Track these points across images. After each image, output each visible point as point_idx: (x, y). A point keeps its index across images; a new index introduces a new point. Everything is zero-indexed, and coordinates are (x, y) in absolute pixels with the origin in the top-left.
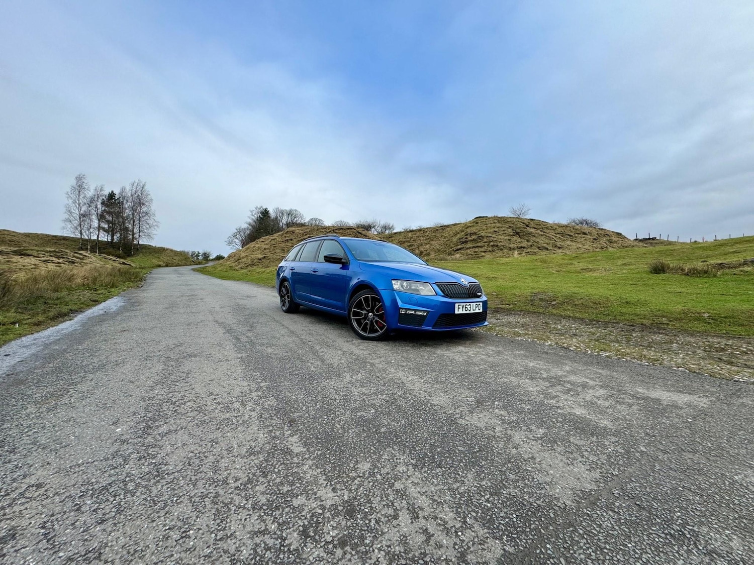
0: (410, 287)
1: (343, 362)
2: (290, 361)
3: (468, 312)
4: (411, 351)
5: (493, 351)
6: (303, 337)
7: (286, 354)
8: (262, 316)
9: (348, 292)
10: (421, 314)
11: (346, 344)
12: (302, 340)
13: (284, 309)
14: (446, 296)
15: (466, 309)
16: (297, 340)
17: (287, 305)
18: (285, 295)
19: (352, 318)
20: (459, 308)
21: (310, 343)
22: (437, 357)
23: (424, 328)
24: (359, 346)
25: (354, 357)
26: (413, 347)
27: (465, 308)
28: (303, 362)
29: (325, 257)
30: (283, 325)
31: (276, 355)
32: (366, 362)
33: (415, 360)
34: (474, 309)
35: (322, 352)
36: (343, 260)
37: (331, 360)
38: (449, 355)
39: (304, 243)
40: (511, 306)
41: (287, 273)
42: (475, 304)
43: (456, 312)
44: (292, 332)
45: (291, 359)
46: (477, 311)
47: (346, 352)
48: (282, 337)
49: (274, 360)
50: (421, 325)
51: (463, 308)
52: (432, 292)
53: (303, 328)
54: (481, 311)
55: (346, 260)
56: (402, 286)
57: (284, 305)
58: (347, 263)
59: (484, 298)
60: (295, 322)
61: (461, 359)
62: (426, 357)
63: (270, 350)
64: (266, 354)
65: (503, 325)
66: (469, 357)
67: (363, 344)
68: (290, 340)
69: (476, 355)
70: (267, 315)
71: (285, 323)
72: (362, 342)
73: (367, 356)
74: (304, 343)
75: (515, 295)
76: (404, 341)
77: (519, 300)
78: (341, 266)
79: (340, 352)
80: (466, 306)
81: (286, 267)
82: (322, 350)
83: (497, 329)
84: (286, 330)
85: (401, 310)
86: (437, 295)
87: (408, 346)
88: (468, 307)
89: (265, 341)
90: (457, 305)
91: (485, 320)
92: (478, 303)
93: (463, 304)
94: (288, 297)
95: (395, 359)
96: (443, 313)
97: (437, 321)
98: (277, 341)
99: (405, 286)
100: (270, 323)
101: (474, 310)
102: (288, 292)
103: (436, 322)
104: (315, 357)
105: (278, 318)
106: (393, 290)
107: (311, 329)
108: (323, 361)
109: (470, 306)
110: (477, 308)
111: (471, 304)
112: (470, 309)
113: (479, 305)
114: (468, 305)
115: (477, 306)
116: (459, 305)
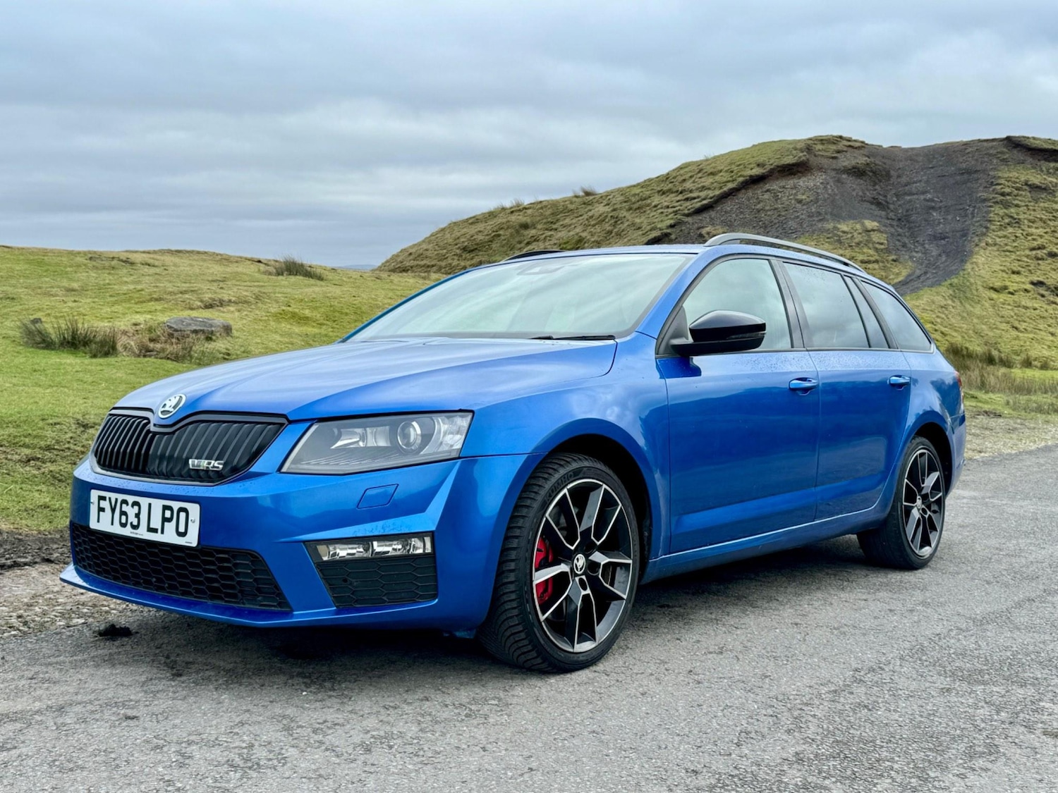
3: (127, 532)
15: (124, 518)
20: (100, 509)
27: (122, 513)
34: (156, 524)
42: (158, 504)
43: (94, 524)
46: (169, 536)
51: (113, 510)
80: (125, 508)
88: (132, 511)
90: (94, 494)
92: (176, 505)
93: (113, 496)
101: (151, 530)
109: (136, 508)
110: (170, 527)
111: (144, 501)
112: (135, 523)
113: (183, 515)
114: (130, 503)
115: (168, 514)
116: (101, 499)
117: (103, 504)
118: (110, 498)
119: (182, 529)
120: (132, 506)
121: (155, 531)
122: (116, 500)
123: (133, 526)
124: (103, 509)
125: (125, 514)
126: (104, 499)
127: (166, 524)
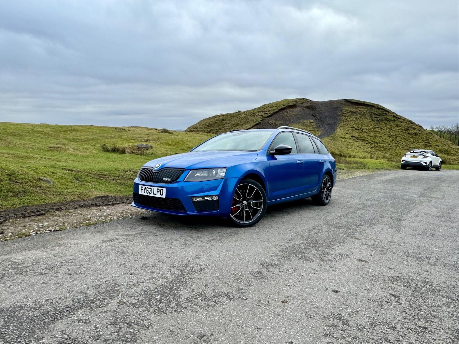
3: (148, 194)
42: (156, 188)
43: (140, 193)
46: (159, 195)
51: (145, 190)
54: (164, 196)
80: (148, 189)
88: (149, 190)
90: (140, 186)
92: (160, 189)
93: (145, 187)
109: (151, 189)
111: (152, 188)
112: (150, 192)
113: (162, 190)
114: (149, 188)
115: (158, 190)
116: (142, 187)
117: (142, 188)
119: (162, 194)
121: (155, 194)
123: (150, 193)
124: (142, 190)
125: (148, 191)
126: (143, 187)
127: (158, 193)
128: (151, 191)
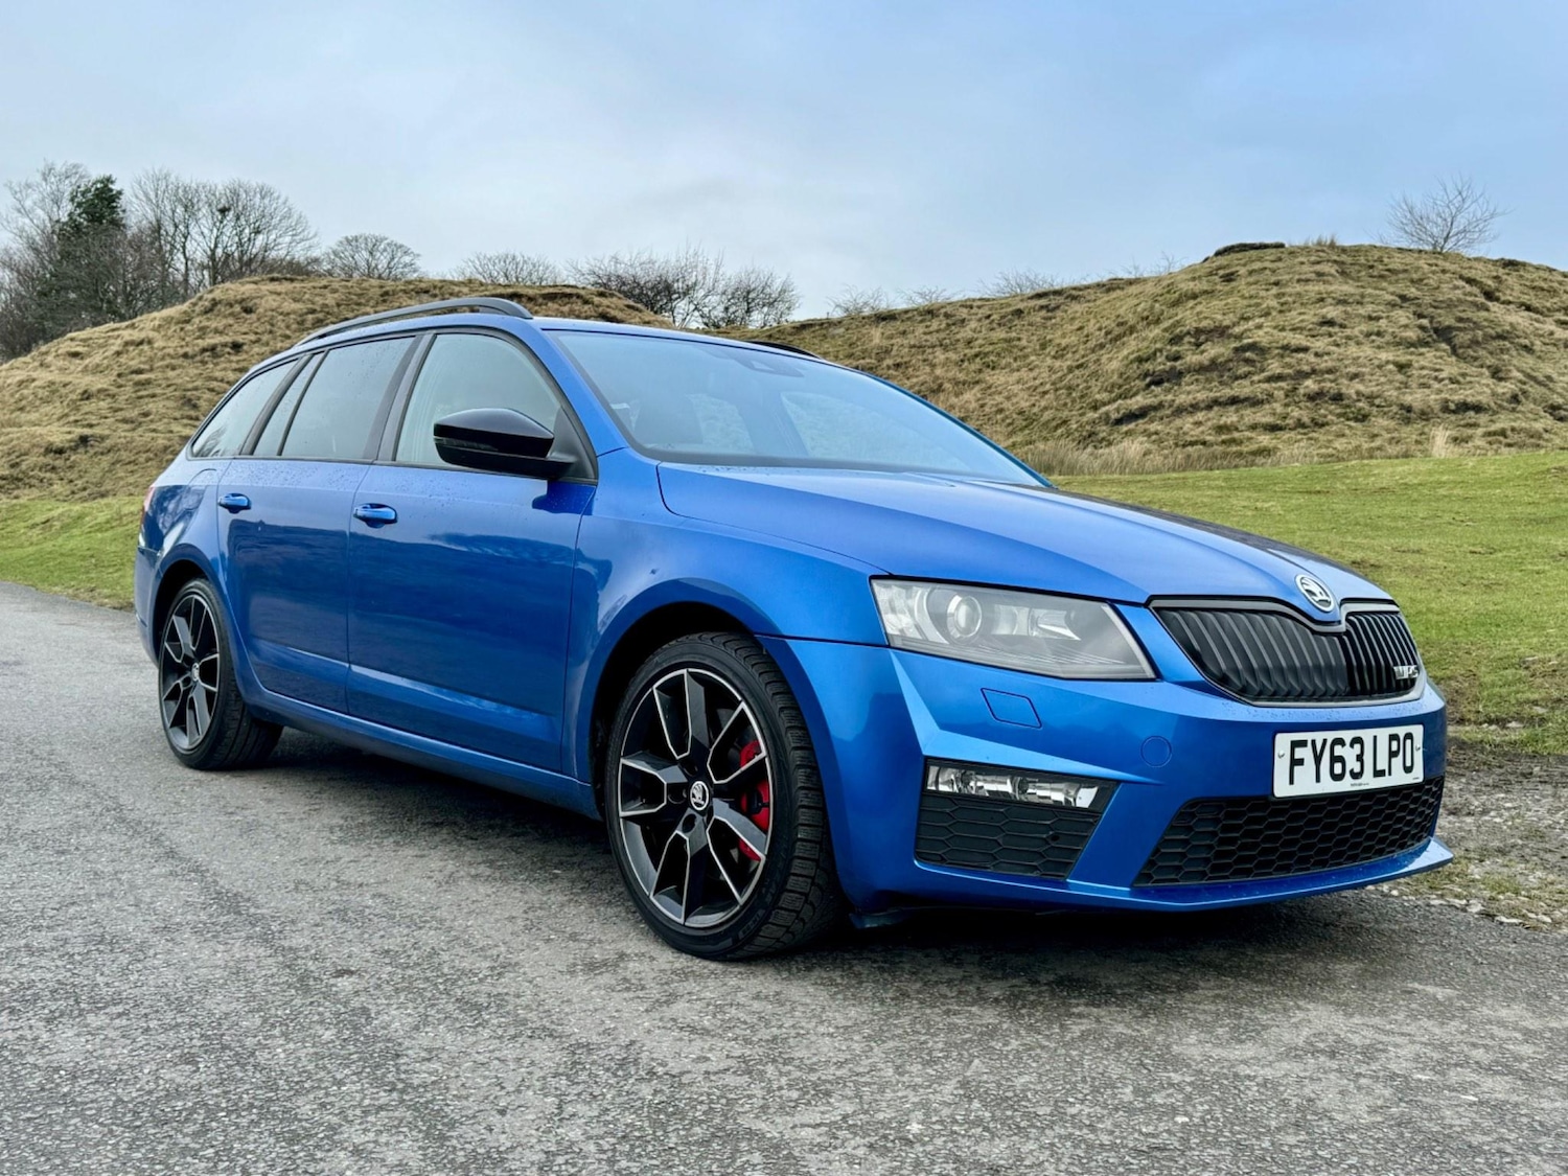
0: (990, 623)
1: (575, 1134)
2: (204, 1130)
3: (1347, 785)
4: (1014, 1044)
5: (1529, 1035)
6: (298, 941)
7: (175, 1075)
8: (45, 789)
9: (591, 652)
10: (1059, 797)
11: (580, 986)
12: (290, 959)
13: (184, 742)
14: (1219, 683)
15: (1338, 768)
16: (263, 963)
17: (203, 717)
18: (189, 661)
19: (622, 814)
20: (1296, 762)
21: (345, 983)
22: (1203, 1088)
23: (1081, 887)
24: (671, 999)
25: (646, 1091)
26: (1013, 1002)
27: (1334, 759)
28: (294, 1139)
29: (441, 430)
30: (171, 854)
31: (107, 1079)
32: (731, 1138)
33: (1059, 1115)
34: (1382, 765)
35: (431, 1054)
36: (553, 455)
37: (495, 1119)
38: (1268, 1072)
39: (314, 352)
40: (1516, 731)
41: (204, 533)
42: (1383, 734)
43: (1282, 789)
44: (231, 903)
45: (211, 1114)
46: (1398, 778)
47: (588, 1048)
48: (160, 943)
49: (94, 1131)
50: (1059, 867)
51: (1318, 759)
52: (1133, 659)
53: (298, 872)
54: (1417, 775)
55: (571, 450)
56: (940, 619)
57: (179, 721)
58: (577, 469)
59: (1426, 698)
60: (249, 829)
61: (1360, 1107)
62: (1127, 1093)
63: (69, 1044)
64: (38, 1077)
65: (1502, 852)
66: (1405, 1088)
67: (691, 985)
68: (208, 958)
69: (1440, 1067)
70: (73, 782)
71: (181, 837)
72: (684, 975)
73: (730, 1080)
74: (304, 983)
75: (1523, 664)
76: (947, 961)
77: (1556, 694)
78: (539, 487)
79: (545, 1054)
80: (1338, 750)
81: (200, 494)
82: (425, 1038)
83: (1476, 871)
84: (192, 891)
85: (933, 770)
86: (1159, 676)
87: (981, 999)
88: (1349, 753)
89: (45, 972)
90: (1283, 742)
91: (1426, 829)
92: (1401, 731)
93: (1319, 736)
94: (208, 674)
95: (924, 1105)
96: (1198, 791)
97: (1165, 842)
98: (125, 971)
99: (962, 621)
100: (89, 841)
101: (1378, 773)
102: (205, 642)
103: (1157, 851)
104: (384, 1098)
105: (143, 807)
106: (882, 642)
107: (352, 875)
108: (435, 1126)
109: (1357, 747)
110: (1397, 762)
111: (1367, 735)
112: (1357, 769)
113: (1408, 742)
114: (1348, 742)
115: (1394, 744)
116: (1295, 744)
117: (1299, 753)
118: (1313, 742)
119: (1408, 764)
120: (1352, 746)
121: (1382, 773)
122: (1325, 741)
123: (1355, 776)
124: (1301, 762)
125: (1341, 759)
126: (1303, 744)
127: (1393, 760)
128: (1360, 758)
